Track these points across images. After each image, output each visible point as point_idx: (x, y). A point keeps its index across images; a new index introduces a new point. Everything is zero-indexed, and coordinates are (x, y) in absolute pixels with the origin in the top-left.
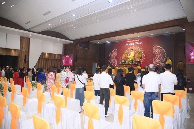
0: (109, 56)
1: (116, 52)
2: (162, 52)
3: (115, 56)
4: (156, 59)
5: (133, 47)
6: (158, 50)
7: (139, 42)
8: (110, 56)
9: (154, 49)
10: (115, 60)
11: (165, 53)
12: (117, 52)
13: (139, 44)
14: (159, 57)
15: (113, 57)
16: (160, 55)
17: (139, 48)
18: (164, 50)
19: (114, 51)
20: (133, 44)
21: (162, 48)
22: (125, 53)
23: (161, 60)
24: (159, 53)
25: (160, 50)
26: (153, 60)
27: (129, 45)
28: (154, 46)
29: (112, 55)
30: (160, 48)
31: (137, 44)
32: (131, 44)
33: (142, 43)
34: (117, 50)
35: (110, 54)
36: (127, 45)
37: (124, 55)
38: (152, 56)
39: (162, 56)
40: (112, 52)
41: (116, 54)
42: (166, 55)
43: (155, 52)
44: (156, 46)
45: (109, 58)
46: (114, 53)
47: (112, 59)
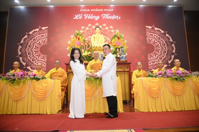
0: (21, 45)
1: (46, 35)
2: (166, 42)
3: (39, 44)
4: (155, 57)
5: (97, 24)
6: (156, 35)
7: (111, 14)
8: (24, 45)
9: (148, 34)
10: (39, 56)
11: (172, 43)
13: (111, 18)
14: (159, 51)
15: (35, 47)
16: (162, 48)
17: (111, 27)
18: (169, 38)
19: (39, 31)
20: (96, 18)
21: (165, 34)
22: (79, 34)
23: (165, 59)
24: (159, 43)
25: (161, 37)
26: (148, 59)
27: (85, 18)
28: (146, 26)
29: (32, 40)
30: (161, 32)
31: (107, 18)
32: (91, 17)
33: (120, 18)
34: (47, 30)
35: (24, 39)
36: (79, 17)
37: (76, 40)
38: (144, 49)
39: (166, 51)
40: (32, 34)
41: (45, 41)
42: (175, 48)
43: (150, 39)
44: (153, 28)
45: (18, 49)
46: (38, 36)
47: (28, 53)
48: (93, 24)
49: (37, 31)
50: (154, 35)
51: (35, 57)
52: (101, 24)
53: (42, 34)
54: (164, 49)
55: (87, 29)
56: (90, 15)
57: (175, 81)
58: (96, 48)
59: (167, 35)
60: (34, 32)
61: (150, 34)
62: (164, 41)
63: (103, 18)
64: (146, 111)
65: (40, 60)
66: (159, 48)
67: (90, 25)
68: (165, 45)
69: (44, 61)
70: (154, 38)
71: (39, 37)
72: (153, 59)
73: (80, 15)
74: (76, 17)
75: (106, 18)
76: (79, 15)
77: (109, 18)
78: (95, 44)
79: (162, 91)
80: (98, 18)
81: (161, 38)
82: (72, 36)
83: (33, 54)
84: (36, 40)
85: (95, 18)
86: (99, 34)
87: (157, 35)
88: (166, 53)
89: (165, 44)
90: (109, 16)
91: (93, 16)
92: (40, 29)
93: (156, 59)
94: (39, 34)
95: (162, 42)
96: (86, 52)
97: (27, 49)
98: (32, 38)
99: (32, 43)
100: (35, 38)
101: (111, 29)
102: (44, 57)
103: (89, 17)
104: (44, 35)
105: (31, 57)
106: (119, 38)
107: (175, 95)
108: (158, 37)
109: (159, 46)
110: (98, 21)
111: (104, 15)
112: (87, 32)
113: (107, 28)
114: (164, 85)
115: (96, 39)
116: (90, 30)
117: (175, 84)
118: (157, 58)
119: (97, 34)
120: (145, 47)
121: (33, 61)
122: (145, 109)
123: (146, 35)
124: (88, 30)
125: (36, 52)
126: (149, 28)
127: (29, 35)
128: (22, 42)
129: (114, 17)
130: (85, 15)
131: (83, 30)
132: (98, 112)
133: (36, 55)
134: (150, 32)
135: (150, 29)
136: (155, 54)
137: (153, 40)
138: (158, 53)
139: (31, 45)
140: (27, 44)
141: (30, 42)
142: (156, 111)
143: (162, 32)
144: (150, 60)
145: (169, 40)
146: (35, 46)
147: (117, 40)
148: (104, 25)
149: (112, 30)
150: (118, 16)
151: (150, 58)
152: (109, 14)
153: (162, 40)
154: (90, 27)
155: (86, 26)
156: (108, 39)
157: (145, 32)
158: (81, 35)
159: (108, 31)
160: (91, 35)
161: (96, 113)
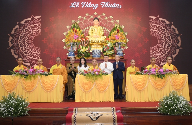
0: (12, 35)
1: (39, 25)
2: (171, 35)
3: (32, 35)
4: (158, 51)
5: (96, 13)
7: (112, 2)
8: (16, 36)
9: (152, 25)
10: (32, 48)
11: (178, 35)
12: (42, 23)
13: (111, 7)
14: (163, 44)
15: (27, 39)
16: (167, 41)
17: (111, 17)
18: (175, 30)
19: (31, 20)
20: (95, 6)
21: (170, 25)
22: (76, 26)
23: (168, 53)
24: (164, 35)
25: (165, 28)
26: (150, 53)
27: (83, 7)
28: (150, 17)
29: (24, 31)
30: (166, 23)
31: (107, 7)
32: (88, 5)
33: (121, 6)
34: (40, 19)
35: (15, 30)
36: (75, 6)
37: (73, 33)
38: (146, 42)
39: (171, 44)
40: (23, 24)
41: (38, 31)
42: (180, 41)
43: (154, 31)
44: (157, 19)
45: (9, 40)
46: (30, 26)
47: (20, 45)
48: (91, 14)
49: (29, 21)
50: (158, 26)
51: (27, 49)
52: (100, 14)
53: (35, 24)
54: (168, 42)
55: (85, 18)
56: (88, 3)
57: (157, 78)
58: (94, 42)
59: (173, 27)
60: (26, 21)
61: (154, 26)
62: (169, 33)
63: (103, 7)
64: (132, 101)
65: (33, 53)
66: (163, 41)
67: (87, 14)
68: (170, 38)
69: (38, 54)
70: (158, 30)
71: (32, 27)
72: (156, 53)
73: (77, 3)
74: (73, 5)
75: (105, 7)
76: (75, 3)
77: (109, 7)
78: (92, 37)
79: (146, 86)
80: (97, 7)
81: (166, 30)
82: (68, 27)
83: (26, 46)
84: (29, 30)
85: (93, 7)
86: (98, 26)
87: (161, 27)
88: (170, 47)
89: (170, 36)
90: (108, 4)
91: (91, 4)
92: (33, 19)
93: (159, 53)
94: (32, 24)
95: (166, 34)
96: (84, 48)
97: (19, 41)
98: (24, 29)
99: (24, 34)
100: (28, 28)
101: (110, 19)
102: (37, 49)
103: (86, 5)
104: (37, 25)
105: (23, 49)
106: (118, 31)
107: (157, 89)
108: (163, 28)
109: (163, 38)
110: (96, 10)
111: (103, 4)
112: (84, 22)
113: (106, 18)
114: (148, 80)
115: (94, 32)
116: (88, 20)
117: (157, 80)
118: (160, 51)
119: (95, 26)
120: (148, 40)
121: (25, 53)
122: (131, 99)
123: (149, 27)
124: (85, 20)
125: (29, 44)
126: (152, 19)
127: (20, 25)
128: (13, 32)
129: (114, 6)
130: (82, 4)
131: (80, 20)
132: (94, 101)
133: (28, 47)
134: (154, 23)
135: (154, 20)
136: (158, 47)
137: (157, 32)
138: (162, 46)
139: (23, 36)
140: (19, 35)
141: (21, 33)
142: (140, 101)
143: (168, 22)
144: (153, 54)
145: (175, 31)
146: (28, 37)
147: (117, 33)
148: (104, 14)
149: (112, 20)
150: (118, 5)
151: (152, 52)
152: (109, 2)
153: (166, 32)
154: (87, 17)
155: (84, 15)
156: (107, 30)
157: (149, 23)
158: (78, 27)
159: (107, 21)
160: (89, 26)
161: (92, 102)
